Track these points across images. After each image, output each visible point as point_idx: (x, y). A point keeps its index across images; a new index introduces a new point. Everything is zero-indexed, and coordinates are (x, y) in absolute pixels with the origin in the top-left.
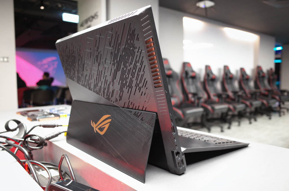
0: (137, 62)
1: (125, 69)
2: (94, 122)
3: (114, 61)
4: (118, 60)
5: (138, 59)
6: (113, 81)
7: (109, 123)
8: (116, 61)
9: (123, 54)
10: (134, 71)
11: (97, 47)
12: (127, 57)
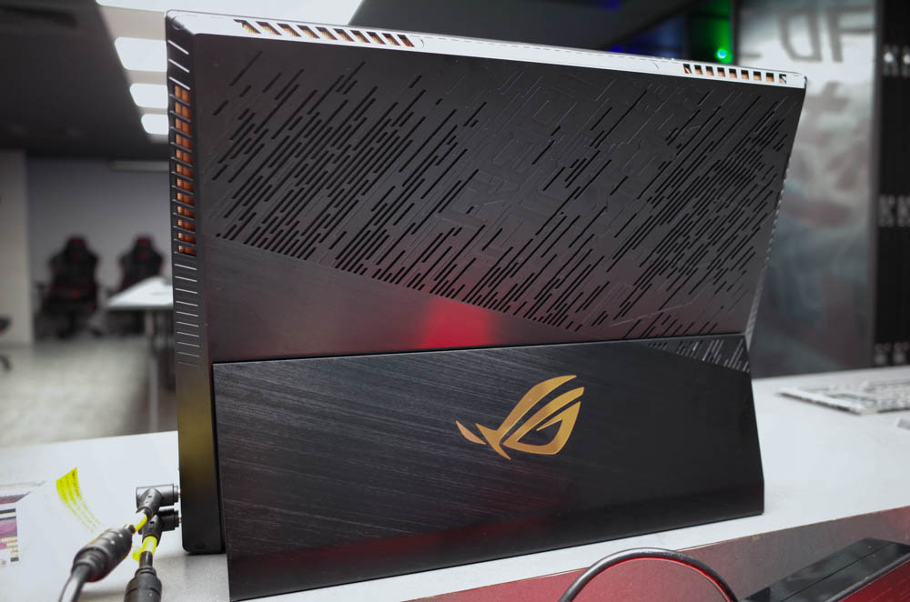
0: (746, 201)
1: (695, 218)
2: (480, 427)
3: (660, 190)
4: (682, 189)
5: (752, 196)
6: (618, 256)
7: (579, 403)
8: (669, 190)
9: (709, 174)
10: (726, 225)
11: (597, 131)
12: (717, 187)
